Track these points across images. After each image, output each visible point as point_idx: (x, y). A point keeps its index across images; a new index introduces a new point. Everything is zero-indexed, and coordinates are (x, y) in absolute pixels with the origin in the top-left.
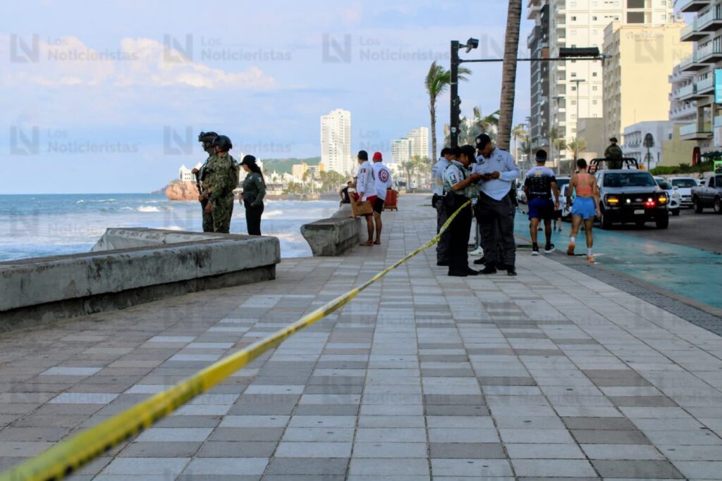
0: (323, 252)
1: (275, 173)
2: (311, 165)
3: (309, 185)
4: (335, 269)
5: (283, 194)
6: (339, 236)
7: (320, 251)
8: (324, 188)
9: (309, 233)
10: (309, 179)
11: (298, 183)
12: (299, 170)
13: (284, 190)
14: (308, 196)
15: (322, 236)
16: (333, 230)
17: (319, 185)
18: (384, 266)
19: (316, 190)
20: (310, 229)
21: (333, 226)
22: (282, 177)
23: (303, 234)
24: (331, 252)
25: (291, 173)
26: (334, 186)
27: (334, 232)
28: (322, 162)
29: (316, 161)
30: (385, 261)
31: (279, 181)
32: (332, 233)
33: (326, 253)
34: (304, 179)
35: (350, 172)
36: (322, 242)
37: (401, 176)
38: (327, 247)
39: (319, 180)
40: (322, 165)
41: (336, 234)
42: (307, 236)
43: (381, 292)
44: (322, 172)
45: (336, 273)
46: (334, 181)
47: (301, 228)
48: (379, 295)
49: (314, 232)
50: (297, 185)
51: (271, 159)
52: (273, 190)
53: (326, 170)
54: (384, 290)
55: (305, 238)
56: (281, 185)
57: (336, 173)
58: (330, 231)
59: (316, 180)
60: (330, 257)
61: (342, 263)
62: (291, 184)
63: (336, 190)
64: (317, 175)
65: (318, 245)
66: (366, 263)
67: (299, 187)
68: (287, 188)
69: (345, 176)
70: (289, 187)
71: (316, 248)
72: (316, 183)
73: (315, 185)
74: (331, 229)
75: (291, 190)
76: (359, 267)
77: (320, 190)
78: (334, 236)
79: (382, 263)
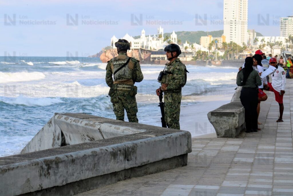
0: (225, 134)
1: (186, 43)
2: (216, 37)
3: (214, 53)
4: (235, 154)
5: (192, 60)
6: (238, 122)
7: (223, 134)
8: (225, 55)
9: (214, 119)
10: (213, 48)
11: (205, 52)
12: (206, 41)
13: (193, 57)
14: (212, 62)
15: (224, 121)
16: (234, 117)
17: (221, 54)
18: (275, 150)
19: (219, 58)
20: (216, 116)
21: (233, 113)
22: (192, 47)
23: (209, 119)
24: (232, 134)
25: (199, 43)
26: (233, 55)
27: (235, 118)
28: (224, 34)
29: (220, 33)
30: (275, 145)
31: (189, 50)
32: (232, 119)
33: (227, 135)
34: (210, 48)
35: (246, 43)
36: (224, 126)
37: (287, 47)
38: (229, 130)
39: (222, 49)
40: (224, 38)
41: (236, 120)
42: (212, 121)
43: (273, 184)
44: (224, 44)
45: (236, 159)
46: (233, 50)
47: (208, 115)
48: (271, 187)
49: (218, 118)
50: (204, 53)
51: (183, 32)
52: (185, 57)
53: (228, 41)
54: (275, 181)
55: (211, 122)
56: (191, 53)
57: (236, 44)
58: (231, 118)
59: (219, 49)
60: (230, 139)
61: (241, 147)
62: (199, 53)
63: (235, 57)
64: (220, 45)
65: (221, 128)
66: (260, 147)
67: (205, 55)
68: (196, 56)
69: (242, 46)
70: (197, 55)
71: (220, 131)
72: (219, 51)
73: (218, 54)
74: (232, 116)
75: (199, 58)
76: (254, 152)
77: (222, 57)
78: (234, 121)
79: (273, 147)
